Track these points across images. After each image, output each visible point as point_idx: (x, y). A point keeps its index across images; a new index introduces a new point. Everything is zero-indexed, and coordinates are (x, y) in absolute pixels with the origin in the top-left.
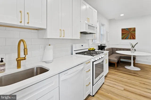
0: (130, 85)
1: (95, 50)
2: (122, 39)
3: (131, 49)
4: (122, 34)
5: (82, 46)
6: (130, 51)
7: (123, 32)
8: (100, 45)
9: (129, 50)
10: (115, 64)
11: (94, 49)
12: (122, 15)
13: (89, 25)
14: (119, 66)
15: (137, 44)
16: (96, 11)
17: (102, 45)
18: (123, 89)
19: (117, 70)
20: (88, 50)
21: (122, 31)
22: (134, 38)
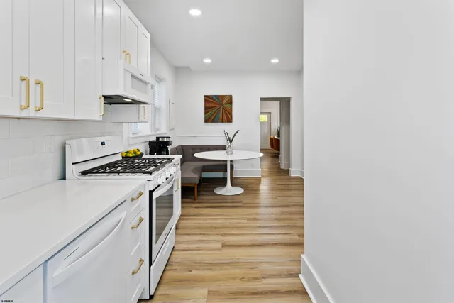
0: (233, 232)
1: (142, 154)
2: (206, 121)
3: (227, 146)
4: (206, 109)
5: (103, 144)
6: (225, 152)
7: (208, 106)
8: (154, 139)
9: (223, 148)
10: (194, 188)
11: (139, 153)
12: (207, 61)
13: (132, 76)
14: (202, 193)
15: (237, 133)
16: (149, 35)
17: (160, 139)
18: (219, 245)
19: (199, 202)
20: (123, 157)
21: (206, 100)
22: (229, 120)
